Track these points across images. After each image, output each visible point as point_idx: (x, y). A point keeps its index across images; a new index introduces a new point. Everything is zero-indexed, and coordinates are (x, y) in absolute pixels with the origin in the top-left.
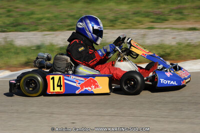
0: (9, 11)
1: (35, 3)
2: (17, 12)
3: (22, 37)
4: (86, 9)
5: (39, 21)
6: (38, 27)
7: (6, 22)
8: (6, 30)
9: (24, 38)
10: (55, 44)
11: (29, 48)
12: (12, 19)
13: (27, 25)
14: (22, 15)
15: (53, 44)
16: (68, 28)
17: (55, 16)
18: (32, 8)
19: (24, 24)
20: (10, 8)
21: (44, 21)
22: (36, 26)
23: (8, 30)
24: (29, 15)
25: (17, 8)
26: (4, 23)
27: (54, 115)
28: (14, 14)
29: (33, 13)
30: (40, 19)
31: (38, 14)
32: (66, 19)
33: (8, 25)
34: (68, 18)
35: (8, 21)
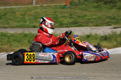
0: (71, 15)
1: (87, 10)
2: (76, 15)
3: (78, 30)
4: (118, 13)
5: (89, 21)
6: (88, 24)
7: (69, 21)
8: (69, 26)
9: (80, 31)
10: (98, 34)
11: (83, 37)
12: (73, 20)
13: (82, 23)
14: (79, 17)
15: (97, 34)
16: (106, 25)
17: (99, 18)
18: (85, 13)
19: (80, 22)
20: (72, 13)
21: (92, 20)
22: (87, 23)
23: (70, 26)
24: (83, 17)
25: (76, 13)
26: (68, 22)
27: (96, 77)
28: (74, 16)
29: (85, 16)
30: (90, 19)
31: (88, 17)
32: (105, 19)
33: (70, 23)
34: (106, 19)
35: (70, 20)
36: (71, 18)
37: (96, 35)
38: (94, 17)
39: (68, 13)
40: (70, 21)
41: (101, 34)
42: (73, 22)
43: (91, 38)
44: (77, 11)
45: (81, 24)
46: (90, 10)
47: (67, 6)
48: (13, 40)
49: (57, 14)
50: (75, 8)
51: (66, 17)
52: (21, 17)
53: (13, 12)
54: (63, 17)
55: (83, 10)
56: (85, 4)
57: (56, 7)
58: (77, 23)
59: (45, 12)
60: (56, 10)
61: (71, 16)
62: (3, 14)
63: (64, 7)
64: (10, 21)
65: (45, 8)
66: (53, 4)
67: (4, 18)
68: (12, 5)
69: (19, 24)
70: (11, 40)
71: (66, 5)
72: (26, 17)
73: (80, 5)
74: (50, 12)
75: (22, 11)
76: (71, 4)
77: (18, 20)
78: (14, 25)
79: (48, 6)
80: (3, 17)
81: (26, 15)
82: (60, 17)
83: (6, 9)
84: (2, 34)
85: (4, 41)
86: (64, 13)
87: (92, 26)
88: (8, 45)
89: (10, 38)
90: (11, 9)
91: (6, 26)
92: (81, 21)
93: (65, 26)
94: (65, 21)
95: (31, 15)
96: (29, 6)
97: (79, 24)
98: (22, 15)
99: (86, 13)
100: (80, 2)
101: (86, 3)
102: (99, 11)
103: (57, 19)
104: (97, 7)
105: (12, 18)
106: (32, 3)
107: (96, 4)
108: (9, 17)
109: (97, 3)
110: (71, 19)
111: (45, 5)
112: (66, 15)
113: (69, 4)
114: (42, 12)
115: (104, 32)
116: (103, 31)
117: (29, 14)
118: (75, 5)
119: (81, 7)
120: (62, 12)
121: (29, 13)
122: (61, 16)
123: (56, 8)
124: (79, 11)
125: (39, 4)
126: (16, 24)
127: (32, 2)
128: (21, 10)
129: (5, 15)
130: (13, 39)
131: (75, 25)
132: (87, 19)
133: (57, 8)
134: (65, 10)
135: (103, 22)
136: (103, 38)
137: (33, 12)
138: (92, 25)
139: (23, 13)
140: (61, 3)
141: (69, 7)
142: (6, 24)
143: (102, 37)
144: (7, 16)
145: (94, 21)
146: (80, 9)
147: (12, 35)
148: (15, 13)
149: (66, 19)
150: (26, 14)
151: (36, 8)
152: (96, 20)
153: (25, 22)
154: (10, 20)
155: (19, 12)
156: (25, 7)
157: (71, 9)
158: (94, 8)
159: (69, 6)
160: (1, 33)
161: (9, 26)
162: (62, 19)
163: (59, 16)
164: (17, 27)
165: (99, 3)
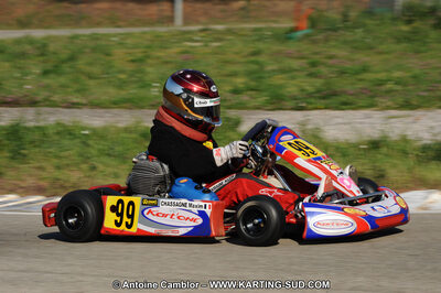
36: (311, 75)
37: (404, 139)
38: (397, 74)
39: (303, 58)
40: (310, 89)
41: (421, 139)
42: (318, 91)
43: (384, 150)
44: (334, 52)
45: (350, 97)
46: (383, 47)
47: (299, 34)
48: (99, 150)
49: (261, 59)
50: (326, 40)
51: (295, 73)
52: (130, 67)
53: (101, 49)
54: (283, 71)
55: (356, 48)
56: (364, 26)
57: (259, 36)
58: (335, 94)
59: (216, 54)
60: (261, 46)
61: (313, 70)
62: (64, 56)
63: (287, 36)
64: (92, 82)
65: (219, 37)
66: (246, 22)
67: (68, 69)
68: (99, 24)
69: (123, 94)
70: (94, 152)
71: (295, 29)
72: (149, 69)
73: (347, 28)
74: (237, 53)
75: (135, 47)
76: (313, 23)
77: (120, 79)
78: (103, 98)
79: (229, 31)
80: (66, 67)
81: (150, 61)
82: (274, 71)
83: (75, 37)
84: (60, 129)
85: (66, 153)
86: (289, 56)
87: (388, 108)
88: (80, 169)
89: (91, 142)
90: (94, 37)
91: (75, 100)
92: (349, 88)
93: (291, 104)
94: (292, 89)
95: (167, 63)
96: (162, 30)
97: (343, 99)
98: (133, 61)
99: (367, 59)
100: (345, 18)
101: (368, 22)
102: (417, 52)
103: (261, 78)
104: (407, 39)
105: (96, 70)
106: (171, 19)
107: (405, 28)
108: (88, 69)
109: (409, 22)
110: (313, 80)
111: (219, 27)
112: (295, 64)
113: (305, 23)
114: (207, 50)
115: (436, 131)
116: (432, 128)
117: (158, 58)
118: (329, 30)
119: (349, 35)
120: (279, 53)
121: (159, 54)
122: (275, 67)
123: (258, 40)
124: (342, 53)
125: (198, 22)
126: (113, 93)
127: (168, 13)
128: (129, 41)
129: (72, 58)
130: (101, 147)
131: (327, 101)
132: (370, 81)
133: (260, 39)
134: (292, 47)
135: (432, 94)
136: (431, 153)
137: (175, 50)
138: (389, 103)
139: (140, 55)
140: (275, 22)
141: (307, 36)
142: (78, 91)
143: (425, 148)
144: (81, 64)
145: (399, 88)
146: (345, 42)
147: (98, 134)
148: (108, 55)
149: (293, 78)
150: (148, 57)
151: (185, 36)
152: (405, 85)
153: (146, 85)
154: (90, 77)
155: (125, 50)
156: (144, 33)
157: (314, 42)
158: (399, 40)
159: (305, 31)
160: (58, 124)
161: (84, 101)
162: (278, 80)
163: (270, 68)
164: (116, 104)
165: (417, 24)
